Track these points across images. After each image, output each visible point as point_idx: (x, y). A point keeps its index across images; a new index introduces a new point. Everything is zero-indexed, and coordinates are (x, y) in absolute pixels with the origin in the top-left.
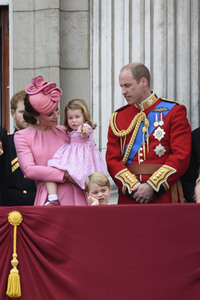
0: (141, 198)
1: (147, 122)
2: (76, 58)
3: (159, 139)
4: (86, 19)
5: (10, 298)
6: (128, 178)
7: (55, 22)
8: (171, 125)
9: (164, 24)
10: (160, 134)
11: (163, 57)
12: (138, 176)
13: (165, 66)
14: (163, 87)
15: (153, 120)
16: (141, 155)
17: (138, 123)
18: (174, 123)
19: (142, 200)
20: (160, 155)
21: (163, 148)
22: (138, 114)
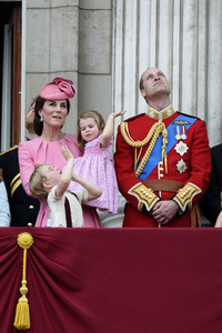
1: (165, 132)
2: (97, 61)
3: (182, 154)
4: (108, 18)
5: (17, 330)
6: (144, 194)
7: (74, 22)
8: (193, 140)
9: (195, 26)
10: (182, 149)
13: (195, 74)
14: (193, 98)
15: (173, 132)
16: (162, 169)
17: (157, 134)
18: (197, 139)
19: (162, 219)
20: (181, 172)
21: (184, 164)
22: (156, 124)
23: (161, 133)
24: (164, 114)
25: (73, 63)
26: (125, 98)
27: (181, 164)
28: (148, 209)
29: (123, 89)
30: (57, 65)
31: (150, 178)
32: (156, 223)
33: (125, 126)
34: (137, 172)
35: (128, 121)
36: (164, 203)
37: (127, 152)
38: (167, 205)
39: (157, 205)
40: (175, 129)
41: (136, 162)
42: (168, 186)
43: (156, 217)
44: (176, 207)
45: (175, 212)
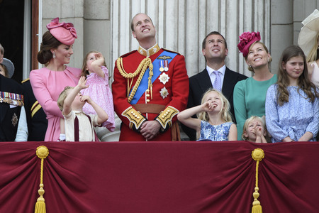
0: (149, 133)
1: (151, 66)
2: (98, 9)
3: (164, 83)
8: (174, 71)
10: (164, 78)
11: (174, 11)
12: (143, 115)
13: (176, 19)
14: (175, 38)
15: (158, 65)
16: (148, 95)
17: (145, 68)
18: (176, 70)
19: (148, 135)
20: (164, 97)
21: (167, 91)
22: (145, 59)
23: (148, 67)
24: (151, 52)
25: (80, 11)
26: (121, 38)
27: (164, 91)
28: (137, 128)
29: (119, 31)
30: (67, 12)
31: (138, 103)
32: (143, 138)
33: (120, 61)
34: (130, 98)
35: (123, 57)
36: (149, 123)
37: (121, 82)
38: (151, 125)
39: (144, 124)
40: (159, 63)
41: (129, 90)
42: (153, 108)
43: (143, 134)
44: (159, 126)
45: (158, 130)
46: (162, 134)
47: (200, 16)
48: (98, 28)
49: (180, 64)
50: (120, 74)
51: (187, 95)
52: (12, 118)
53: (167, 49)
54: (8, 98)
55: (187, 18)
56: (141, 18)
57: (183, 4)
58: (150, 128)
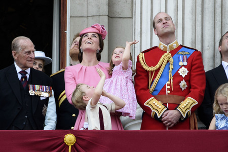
1: (171, 60)
2: (122, 8)
3: (184, 76)
6: (156, 105)
8: (192, 66)
10: (183, 72)
11: (192, 9)
13: (194, 17)
14: (192, 34)
15: (177, 60)
16: (169, 87)
17: (165, 62)
18: (195, 65)
19: (169, 124)
20: (183, 89)
21: (186, 83)
22: (165, 54)
23: (168, 61)
24: (171, 47)
25: (105, 9)
26: (143, 35)
27: (183, 84)
28: (159, 117)
29: (141, 28)
30: (93, 11)
31: (160, 94)
32: (164, 126)
33: (142, 56)
34: (151, 89)
35: (144, 52)
36: (170, 112)
37: (143, 75)
38: (172, 114)
39: (165, 113)
40: (179, 58)
41: (150, 82)
42: (173, 99)
43: (165, 122)
44: (179, 115)
45: (178, 119)
46: (182, 122)
47: (217, 14)
48: (121, 25)
49: (198, 59)
50: (142, 68)
51: (204, 87)
52: (42, 109)
53: (185, 45)
54: (39, 90)
55: (204, 16)
56: (162, 16)
57: (201, 3)
58: (171, 117)
